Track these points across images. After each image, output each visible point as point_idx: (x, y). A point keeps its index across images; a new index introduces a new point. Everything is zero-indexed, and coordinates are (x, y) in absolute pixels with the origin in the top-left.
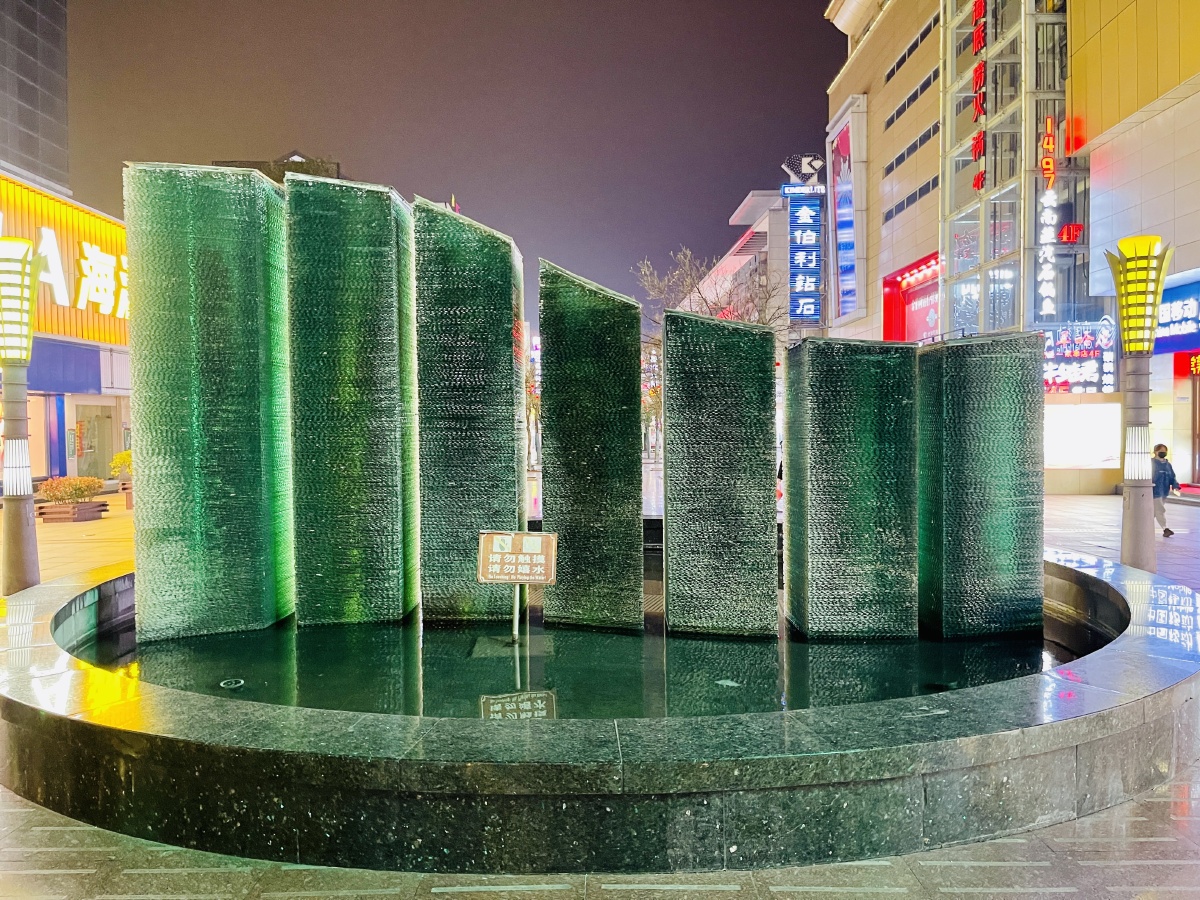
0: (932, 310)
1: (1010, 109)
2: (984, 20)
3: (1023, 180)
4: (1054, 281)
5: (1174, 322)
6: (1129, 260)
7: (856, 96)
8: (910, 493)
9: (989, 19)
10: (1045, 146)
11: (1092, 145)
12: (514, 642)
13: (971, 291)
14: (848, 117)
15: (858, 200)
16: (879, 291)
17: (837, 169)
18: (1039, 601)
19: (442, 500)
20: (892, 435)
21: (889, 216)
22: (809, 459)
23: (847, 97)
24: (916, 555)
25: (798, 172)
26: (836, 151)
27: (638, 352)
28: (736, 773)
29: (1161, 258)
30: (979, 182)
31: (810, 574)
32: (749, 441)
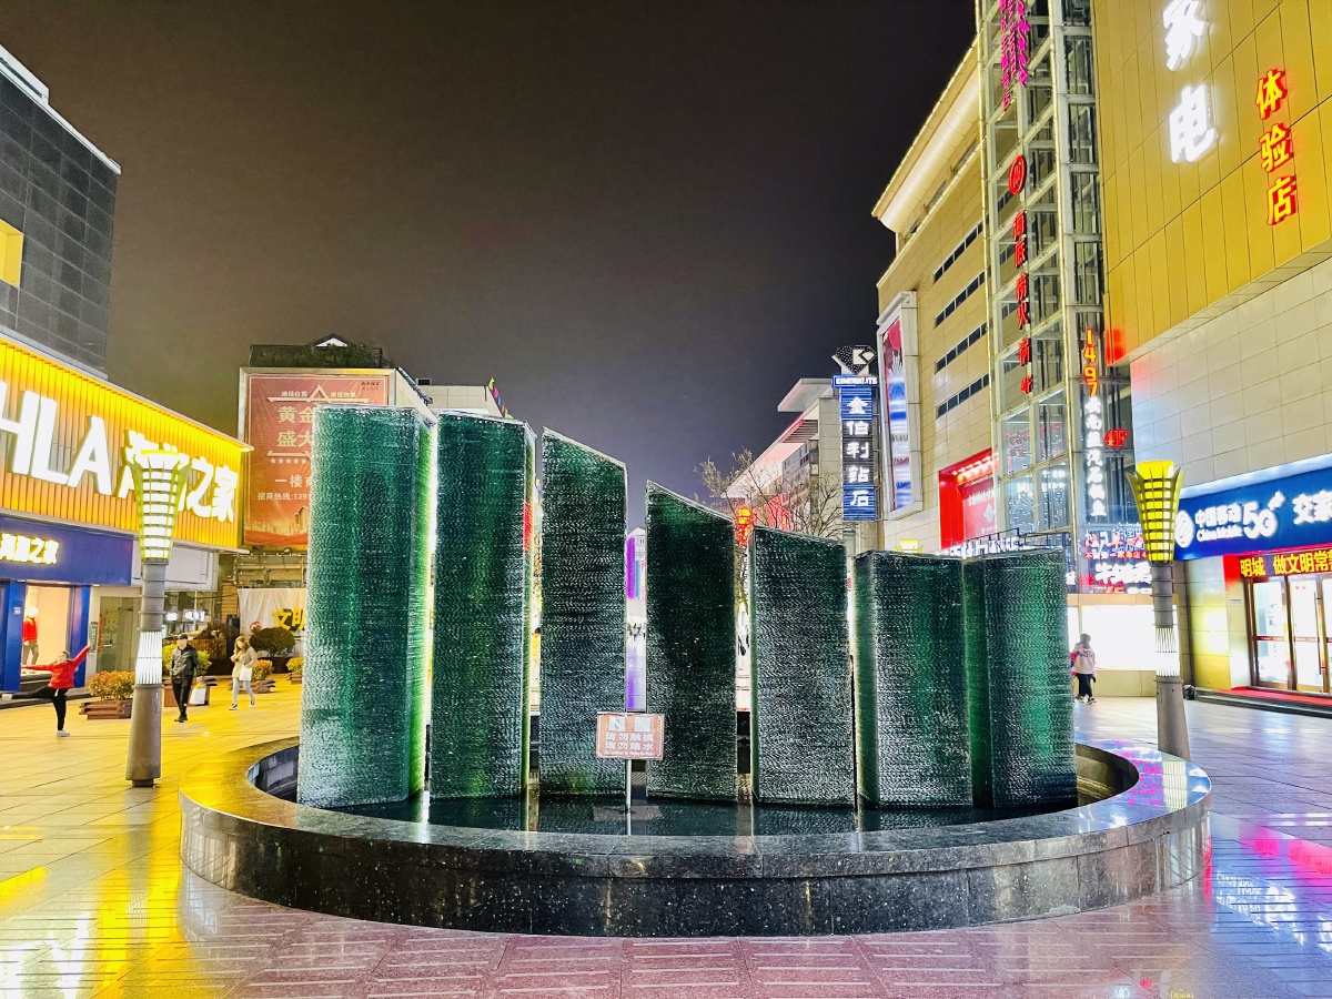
0: (989, 506)
1: (1053, 319)
2: (1024, 236)
3: (1067, 387)
4: (1103, 483)
5: (1221, 526)
6: (1146, 481)
7: (906, 292)
8: (962, 682)
9: (1030, 235)
10: (1087, 356)
11: (1130, 356)
12: (626, 811)
13: (1023, 488)
14: (898, 312)
15: (911, 392)
16: (935, 485)
17: (889, 360)
18: (1073, 775)
19: (559, 686)
20: (945, 632)
21: (942, 410)
22: (877, 653)
23: (896, 294)
24: (969, 736)
25: (849, 363)
26: (887, 344)
27: (732, 559)
28: (839, 864)
29: (1174, 480)
30: (1028, 386)
31: (880, 751)
32: (827, 636)
